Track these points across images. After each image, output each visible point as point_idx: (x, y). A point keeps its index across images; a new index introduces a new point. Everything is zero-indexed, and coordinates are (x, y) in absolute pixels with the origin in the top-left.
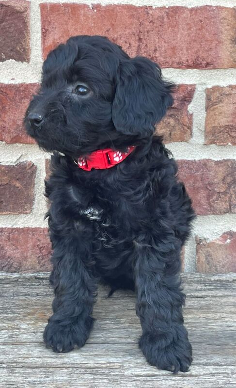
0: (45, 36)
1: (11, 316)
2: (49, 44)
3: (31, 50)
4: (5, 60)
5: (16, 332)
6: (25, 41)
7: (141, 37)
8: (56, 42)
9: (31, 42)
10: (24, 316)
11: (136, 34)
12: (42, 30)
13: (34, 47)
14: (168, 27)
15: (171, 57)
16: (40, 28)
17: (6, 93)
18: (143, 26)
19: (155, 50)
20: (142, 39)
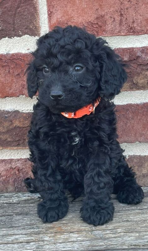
0: (50, 17)
1: (37, 230)
2: (54, 22)
3: (40, 27)
4: (22, 36)
5: (41, 243)
6: (35, 21)
7: (123, 13)
8: (59, 20)
9: (40, 21)
10: (46, 230)
11: (118, 11)
12: (48, 12)
13: (43, 25)
14: (142, 5)
15: (145, 26)
16: (47, 11)
17: (23, 60)
18: (123, 5)
19: (133, 22)
20: (123, 14)
